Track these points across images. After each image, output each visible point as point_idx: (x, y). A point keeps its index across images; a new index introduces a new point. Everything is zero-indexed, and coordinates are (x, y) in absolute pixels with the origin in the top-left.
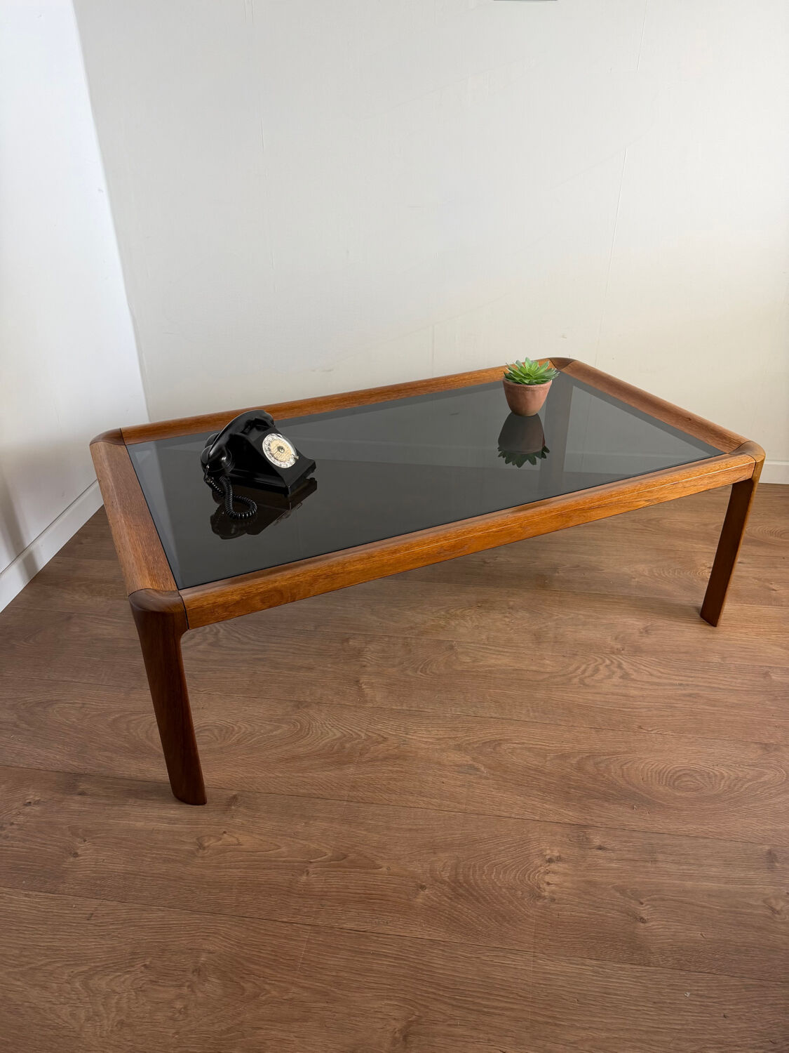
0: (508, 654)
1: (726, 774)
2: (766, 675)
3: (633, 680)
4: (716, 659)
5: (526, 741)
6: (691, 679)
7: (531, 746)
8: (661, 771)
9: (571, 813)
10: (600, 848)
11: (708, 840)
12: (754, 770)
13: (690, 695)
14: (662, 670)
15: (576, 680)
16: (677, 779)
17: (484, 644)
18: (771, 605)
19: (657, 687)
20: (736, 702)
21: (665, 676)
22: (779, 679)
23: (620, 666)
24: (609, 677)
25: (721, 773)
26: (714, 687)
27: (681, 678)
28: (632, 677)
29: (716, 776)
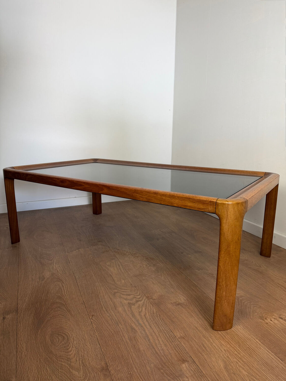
0: (119, 270)
1: (70, 353)
2: (184, 361)
3: (131, 308)
4: (178, 334)
5: (64, 287)
6: (149, 327)
7: (62, 289)
8: (63, 328)
9: (24, 306)
10: (4, 318)
11: (15, 353)
12: (80, 366)
13: (133, 329)
14: (147, 315)
15: (116, 291)
16: (58, 334)
17: (122, 265)
18: (276, 354)
19: (131, 316)
20: (142, 349)
21: (144, 317)
22: (185, 368)
23: (137, 301)
24: (126, 299)
25: (71, 351)
26: (148, 337)
27: (147, 324)
28: (133, 306)
29: (68, 349)
